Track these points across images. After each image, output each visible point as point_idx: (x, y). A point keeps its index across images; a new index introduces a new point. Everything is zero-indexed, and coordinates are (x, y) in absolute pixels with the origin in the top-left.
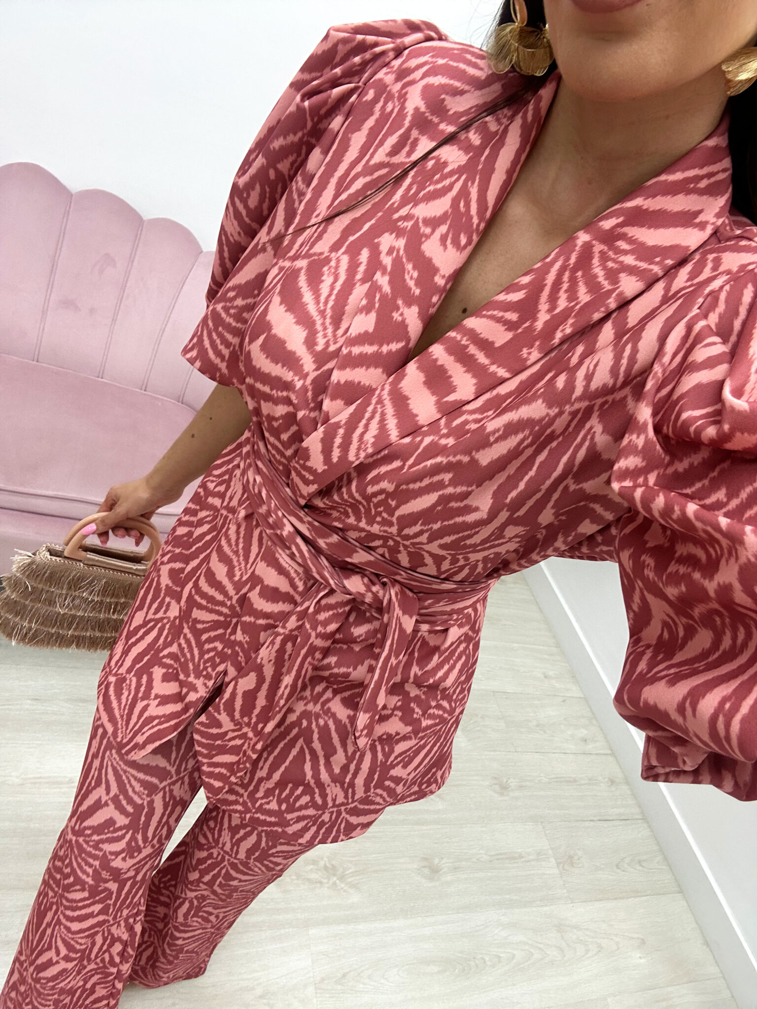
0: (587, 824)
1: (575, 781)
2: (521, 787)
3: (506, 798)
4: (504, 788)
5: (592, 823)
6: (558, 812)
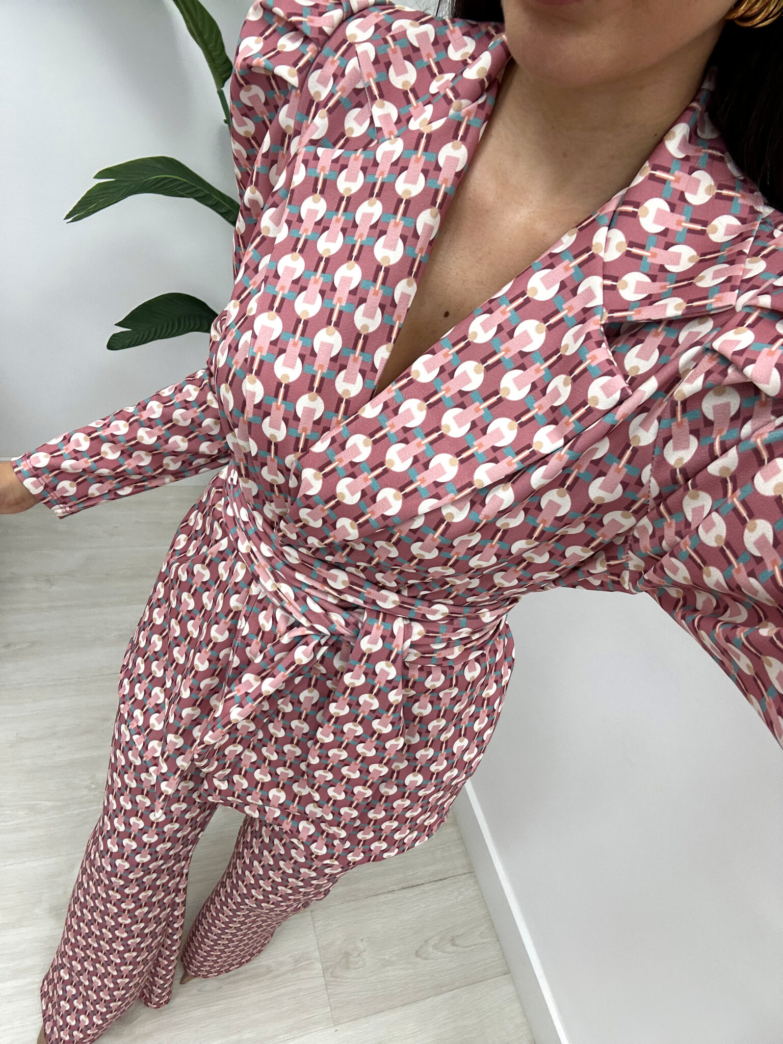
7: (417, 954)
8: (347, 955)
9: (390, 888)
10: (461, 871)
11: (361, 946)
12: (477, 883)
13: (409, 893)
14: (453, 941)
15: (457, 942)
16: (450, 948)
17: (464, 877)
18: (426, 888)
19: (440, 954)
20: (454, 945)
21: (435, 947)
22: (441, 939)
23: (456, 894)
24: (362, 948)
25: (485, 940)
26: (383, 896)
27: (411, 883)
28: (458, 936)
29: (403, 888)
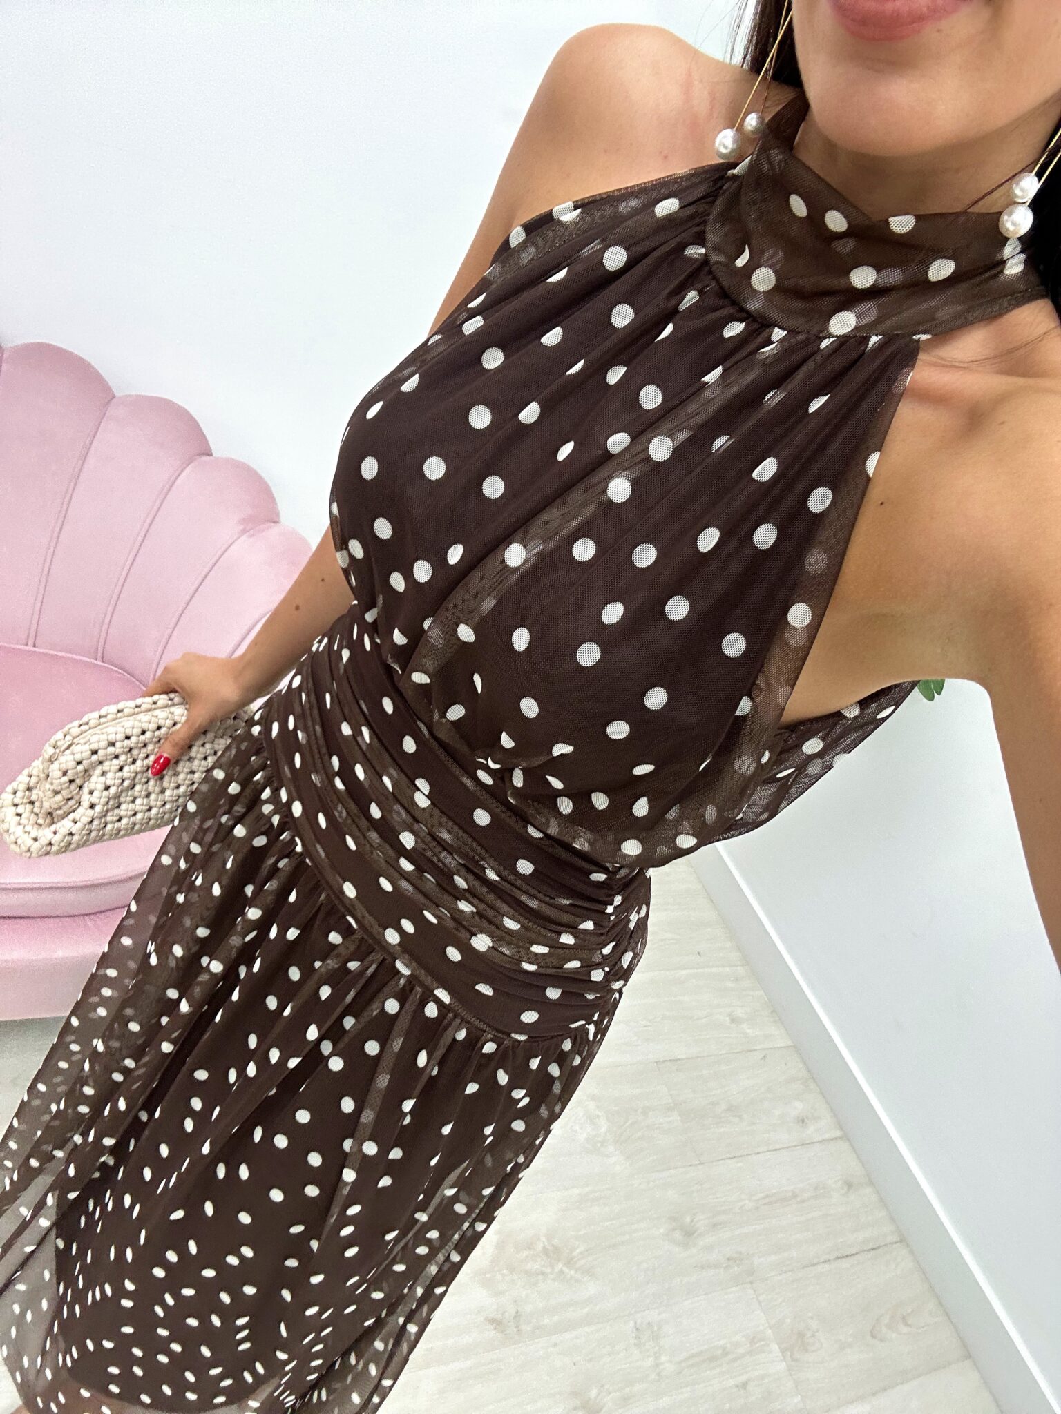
0: (819, 1268)
1: (795, 1196)
2: (714, 1225)
3: (694, 1250)
4: (689, 1234)
5: (826, 1266)
6: (773, 1258)
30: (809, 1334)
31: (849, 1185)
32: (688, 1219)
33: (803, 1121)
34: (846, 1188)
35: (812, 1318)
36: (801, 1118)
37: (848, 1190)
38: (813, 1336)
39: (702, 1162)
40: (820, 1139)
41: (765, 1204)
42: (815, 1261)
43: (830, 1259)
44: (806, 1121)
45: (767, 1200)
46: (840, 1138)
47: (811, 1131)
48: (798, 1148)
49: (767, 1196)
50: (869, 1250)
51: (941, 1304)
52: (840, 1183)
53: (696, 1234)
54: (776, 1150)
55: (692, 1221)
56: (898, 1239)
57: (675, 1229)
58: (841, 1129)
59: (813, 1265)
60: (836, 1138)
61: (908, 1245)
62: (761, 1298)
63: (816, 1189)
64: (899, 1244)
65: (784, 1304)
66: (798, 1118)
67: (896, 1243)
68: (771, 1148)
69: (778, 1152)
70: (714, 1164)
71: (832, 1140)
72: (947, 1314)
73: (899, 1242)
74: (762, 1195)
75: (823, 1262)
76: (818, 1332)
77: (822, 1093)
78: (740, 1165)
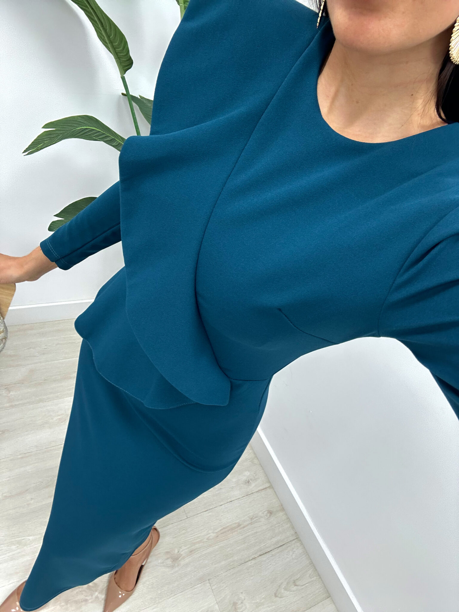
7: (276, 596)
8: (235, 604)
9: (253, 556)
10: (291, 538)
11: (242, 596)
12: (302, 544)
13: (264, 558)
14: (294, 583)
15: (297, 584)
16: (295, 588)
17: (294, 542)
18: (273, 553)
19: (288, 592)
20: (296, 585)
21: (285, 589)
22: (288, 583)
23: (291, 553)
24: (243, 598)
25: (312, 579)
26: (249, 562)
27: (264, 552)
28: (297, 579)
29: (260, 555)
30: (240, 602)
31: (271, 513)
32: (176, 551)
33: (248, 482)
34: (269, 515)
35: (242, 593)
36: (247, 481)
37: (270, 516)
38: (242, 603)
39: (188, 517)
40: (257, 490)
41: (222, 533)
42: (247, 560)
43: (256, 557)
44: (250, 481)
45: (222, 531)
46: (269, 487)
47: (253, 487)
48: (244, 497)
49: (224, 528)
50: (278, 547)
51: (316, 570)
52: (266, 512)
53: (180, 559)
54: (231, 501)
55: (179, 552)
56: (295, 538)
57: (168, 559)
58: (269, 482)
59: (246, 562)
60: (266, 488)
61: (300, 540)
62: (214, 588)
63: (251, 519)
64: (295, 540)
65: (226, 588)
66: (246, 481)
67: (294, 540)
68: (229, 501)
69: (233, 502)
70: (195, 516)
71: (264, 489)
72: (319, 575)
73: (297, 538)
74: (220, 529)
75: (252, 559)
76: (245, 599)
77: (260, 464)
78: (210, 514)
